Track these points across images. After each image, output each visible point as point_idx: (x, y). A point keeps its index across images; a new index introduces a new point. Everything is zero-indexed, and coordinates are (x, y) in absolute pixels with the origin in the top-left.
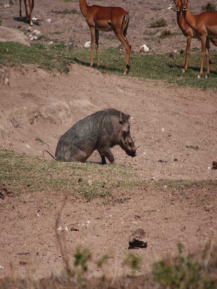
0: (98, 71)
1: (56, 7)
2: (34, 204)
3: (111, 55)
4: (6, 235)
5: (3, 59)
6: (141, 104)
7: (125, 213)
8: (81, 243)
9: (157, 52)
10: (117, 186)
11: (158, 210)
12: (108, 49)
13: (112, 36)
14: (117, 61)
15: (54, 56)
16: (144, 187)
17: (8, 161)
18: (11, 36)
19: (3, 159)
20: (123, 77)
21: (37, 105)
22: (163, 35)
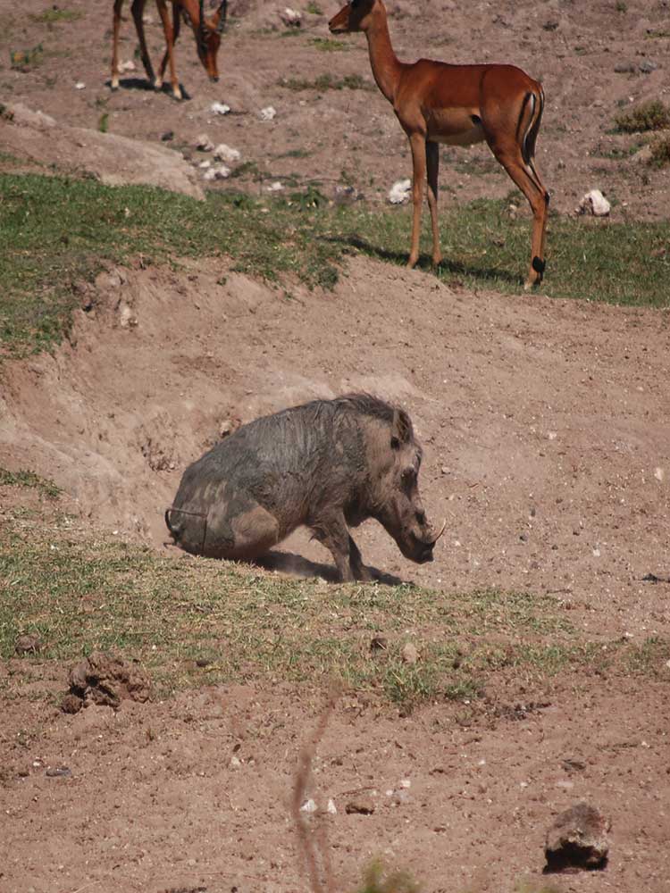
0: (437, 281)
1: (291, 66)
2: (221, 726)
3: (480, 224)
4: (127, 829)
5: (114, 243)
6: (585, 389)
7: (529, 754)
8: (381, 853)
9: (638, 212)
10: (505, 664)
11: (644, 743)
12: (471, 207)
13: (483, 164)
14: (501, 245)
15: (287, 231)
16: (595, 664)
17: (130, 582)
18: (139, 167)
19: (115, 576)
20: (521, 298)
21: (229, 394)
22: (656, 159)
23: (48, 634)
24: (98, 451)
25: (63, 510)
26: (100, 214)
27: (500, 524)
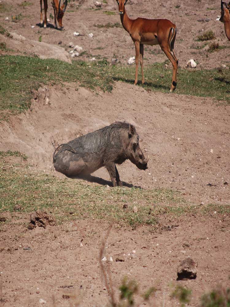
0: (143, 89)
1: (98, 20)
2: (77, 233)
3: (156, 71)
4: (48, 267)
5: (43, 78)
6: (189, 124)
7: (172, 242)
8: (127, 275)
9: (205, 67)
10: (164, 213)
11: (207, 238)
12: (153, 65)
13: (157, 51)
14: (163, 77)
15: (97, 73)
16: (192, 213)
17: (49, 187)
18: (51, 53)
19: (44, 185)
20: (169, 94)
21: (79, 126)
22: (210, 49)
23: (23, 204)
24: (39, 145)
25: (28, 164)
26: (39, 68)
27: (163, 167)
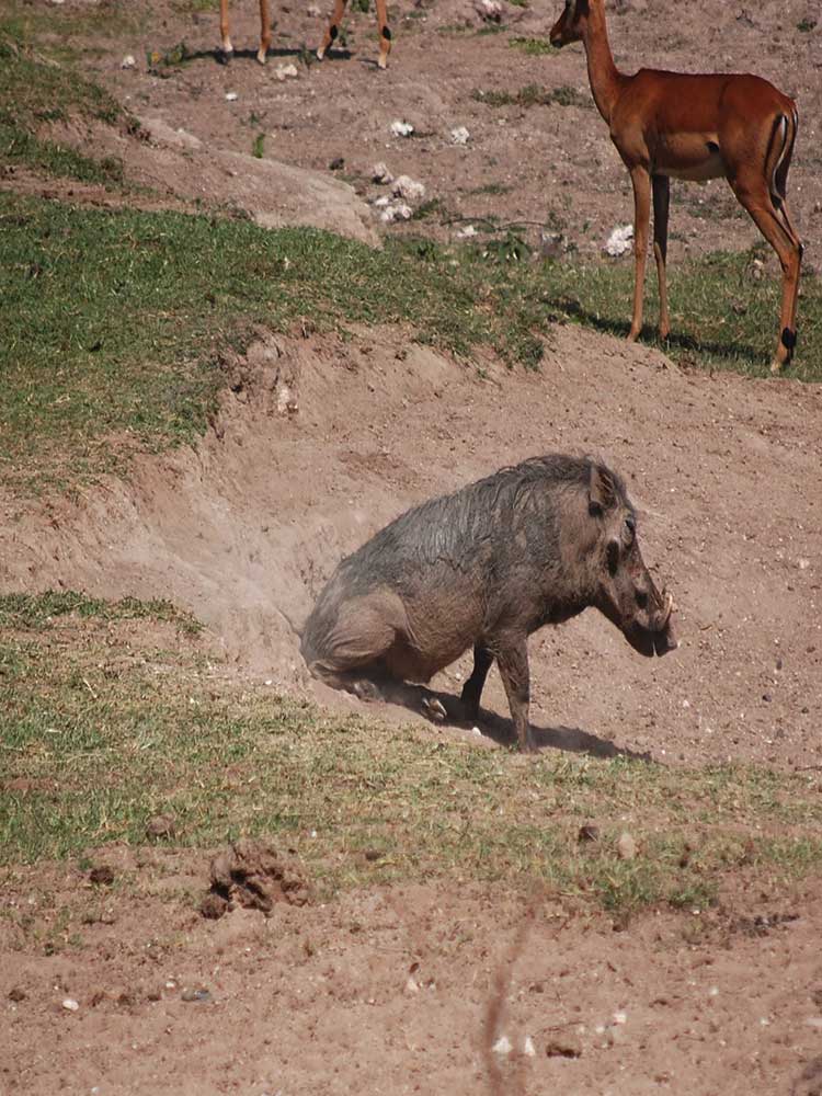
0: (664, 358)
1: (489, 74)
2: (395, 939)
3: (718, 284)
4: (280, 1072)
5: (270, 304)
7: (772, 982)
10: (743, 862)
12: (706, 261)
13: (722, 205)
14: (743, 313)
15: (481, 290)
17: (286, 748)
18: (301, 204)
19: (267, 740)
20: (766, 381)
23: (185, 814)
24: (248, 576)
25: (205, 652)
26: (253, 265)
27: (739, 678)
